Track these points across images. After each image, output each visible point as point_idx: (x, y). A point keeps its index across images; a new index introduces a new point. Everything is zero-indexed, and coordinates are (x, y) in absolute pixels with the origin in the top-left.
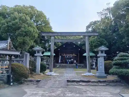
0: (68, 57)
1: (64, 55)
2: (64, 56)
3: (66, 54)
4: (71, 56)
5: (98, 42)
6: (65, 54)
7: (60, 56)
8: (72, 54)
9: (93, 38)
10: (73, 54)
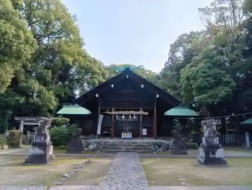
0: (123, 117)
1: (114, 113)
2: (111, 115)
3: (119, 110)
4: (132, 115)
5: (209, 76)
6: (116, 110)
7: (101, 117)
8: (136, 110)
9: (194, 68)
10: (139, 110)
